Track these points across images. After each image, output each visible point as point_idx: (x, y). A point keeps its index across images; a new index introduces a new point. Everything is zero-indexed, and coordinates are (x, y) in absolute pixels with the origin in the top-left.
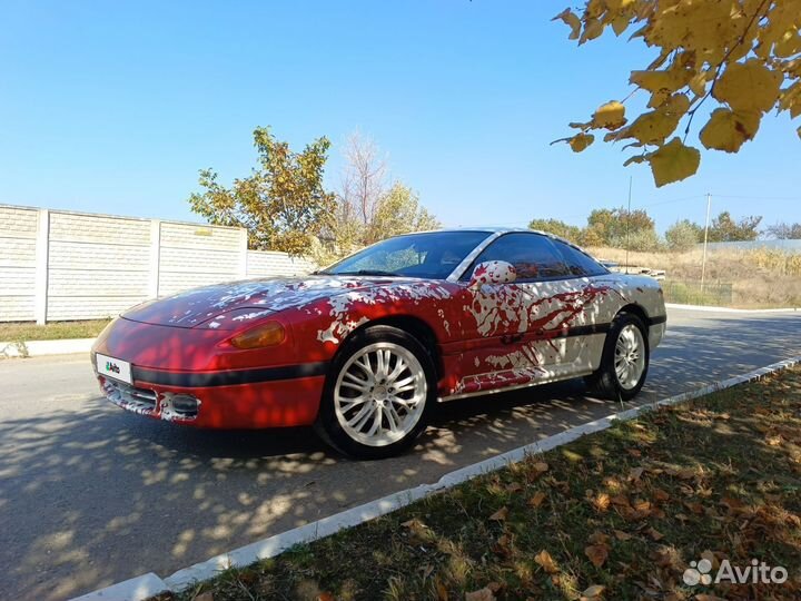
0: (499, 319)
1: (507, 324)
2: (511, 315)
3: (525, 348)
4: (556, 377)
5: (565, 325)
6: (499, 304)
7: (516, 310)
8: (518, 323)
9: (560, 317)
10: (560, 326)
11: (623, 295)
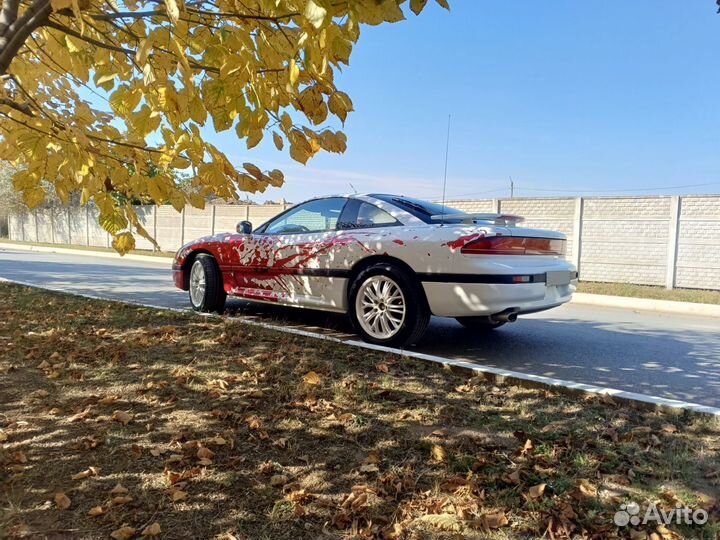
0: (255, 256)
1: (259, 260)
2: (263, 255)
3: (277, 278)
5: (301, 266)
6: (257, 247)
7: (267, 252)
8: (267, 260)
9: (297, 259)
10: (297, 266)
11: (367, 246)
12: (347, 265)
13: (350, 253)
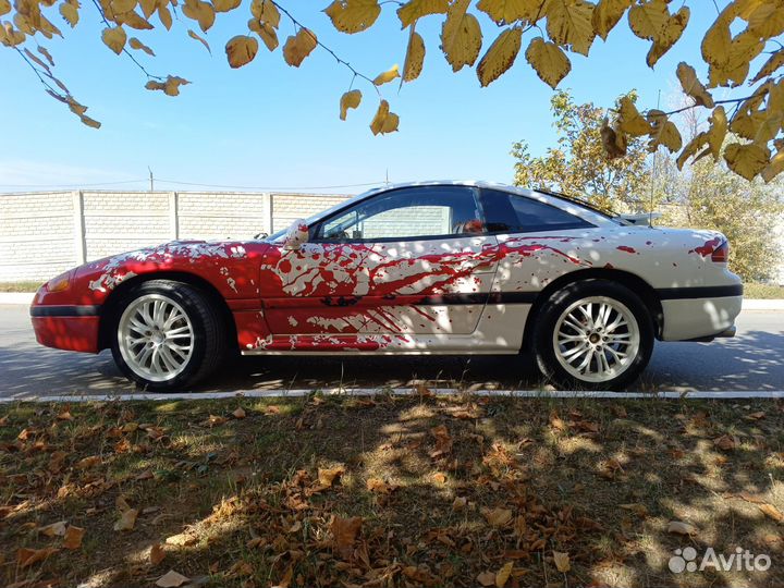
0: (320, 279)
1: (333, 285)
2: (341, 276)
3: (373, 313)
4: (428, 349)
5: (436, 291)
6: (324, 264)
7: (351, 271)
8: (352, 286)
9: (428, 281)
10: (428, 291)
11: (572, 255)
12: (536, 284)
13: (542, 266)
